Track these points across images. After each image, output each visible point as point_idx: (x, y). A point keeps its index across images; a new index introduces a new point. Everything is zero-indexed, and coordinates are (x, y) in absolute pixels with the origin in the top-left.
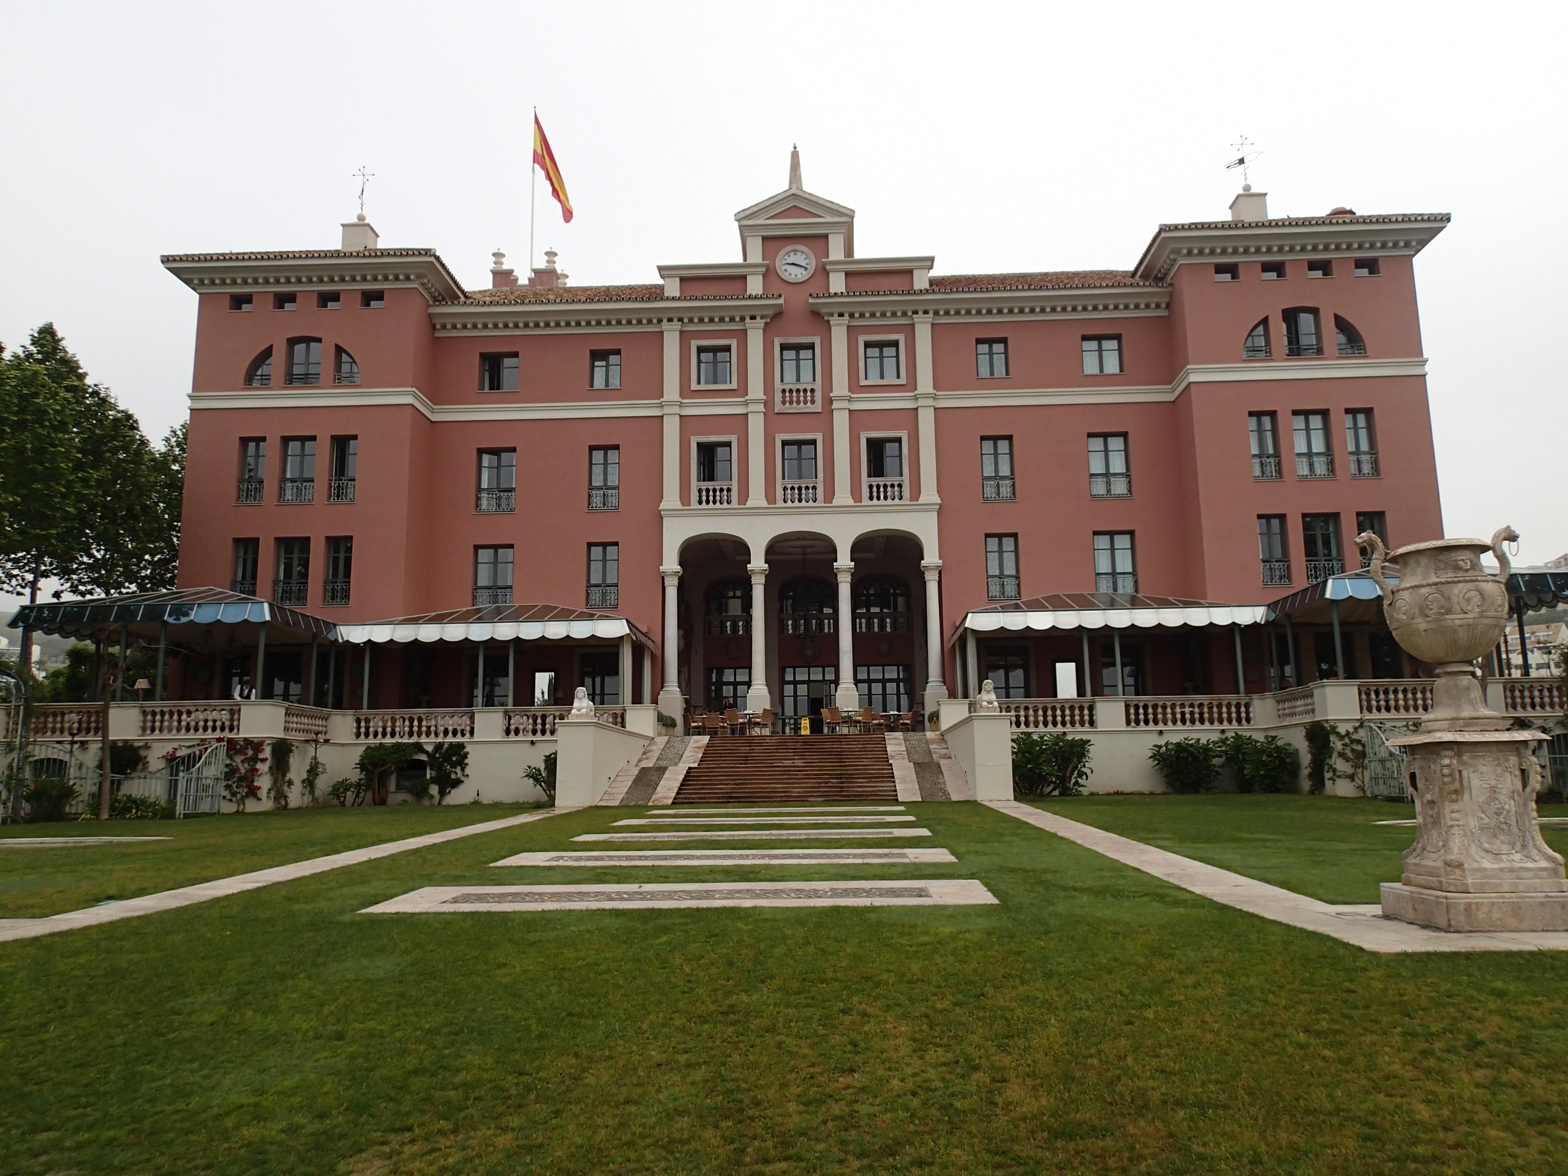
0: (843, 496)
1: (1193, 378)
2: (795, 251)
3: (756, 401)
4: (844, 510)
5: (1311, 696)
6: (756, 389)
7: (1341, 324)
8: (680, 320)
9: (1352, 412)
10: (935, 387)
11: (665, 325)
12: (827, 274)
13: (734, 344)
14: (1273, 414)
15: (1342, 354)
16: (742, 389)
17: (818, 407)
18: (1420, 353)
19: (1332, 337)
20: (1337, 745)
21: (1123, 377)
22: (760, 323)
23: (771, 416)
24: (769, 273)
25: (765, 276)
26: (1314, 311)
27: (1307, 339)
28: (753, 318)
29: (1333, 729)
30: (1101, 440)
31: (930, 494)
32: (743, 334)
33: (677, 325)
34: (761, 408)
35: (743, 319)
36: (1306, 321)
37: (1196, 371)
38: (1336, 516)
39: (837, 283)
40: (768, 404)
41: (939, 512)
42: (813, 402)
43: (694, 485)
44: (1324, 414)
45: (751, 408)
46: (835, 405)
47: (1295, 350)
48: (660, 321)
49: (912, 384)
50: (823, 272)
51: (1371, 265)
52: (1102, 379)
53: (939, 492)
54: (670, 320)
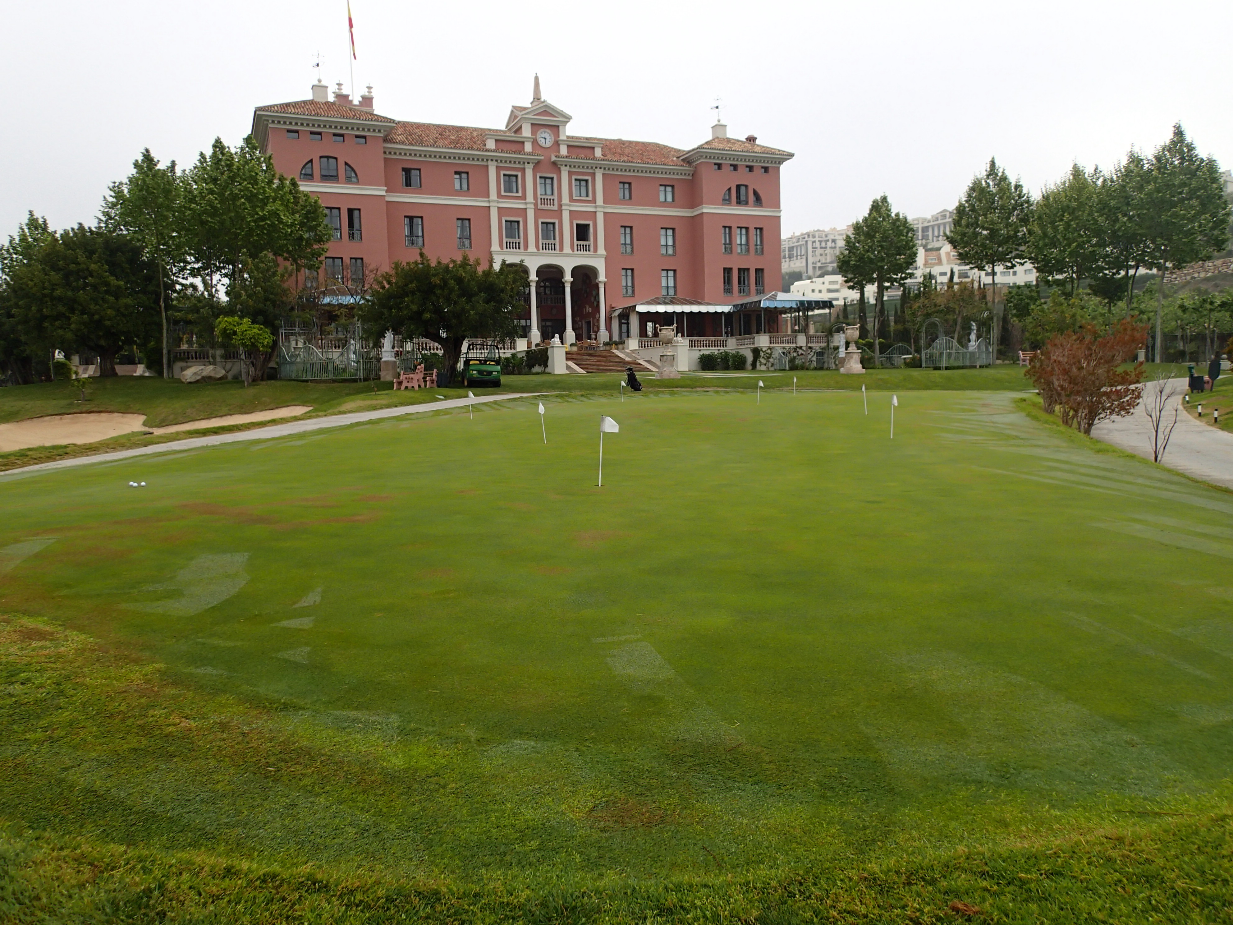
0: (567, 249)
1: (705, 211)
2: (545, 132)
3: (531, 203)
4: (567, 255)
5: (754, 338)
6: (530, 198)
7: (755, 193)
8: (496, 161)
9: (756, 228)
10: (604, 203)
11: (489, 162)
12: (559, 145)
13: (519, 174)
14: (730, 228)
15: (755, 206)
16: (524, 197)
17: (556, 208)
18: (779, 207)
19: (751, 198)
20: (762, 354)
21: (674, 203)
22: (531, 165)
23: (537, 210)
24: (535, 142)
25: (533, 143)
26: (746, 186)
27: (743, 198)
28: (528, 163)
29: (761, 350)
30: (664, 230)
31: (602, 251)
32: (523, 170)
33: (495, 163)
34: (533, 206)
35: (524, 163)
36: (743, 189)
37: (706, 208)
38: (748, 269)
39: (564, 151)
40: (536, 205)
41: (605, 258)
42: (553, 205)
43: (505, 240)
44: (747, 229)
45: (528, 206)
46: (563, 207)
47: (739, 202)
48: (487, 160)
49: (594, 201)
50: (557, 144)
51: (766, 169)
52: (665, 204)
53: (605, 249)
54: (492, 160)
